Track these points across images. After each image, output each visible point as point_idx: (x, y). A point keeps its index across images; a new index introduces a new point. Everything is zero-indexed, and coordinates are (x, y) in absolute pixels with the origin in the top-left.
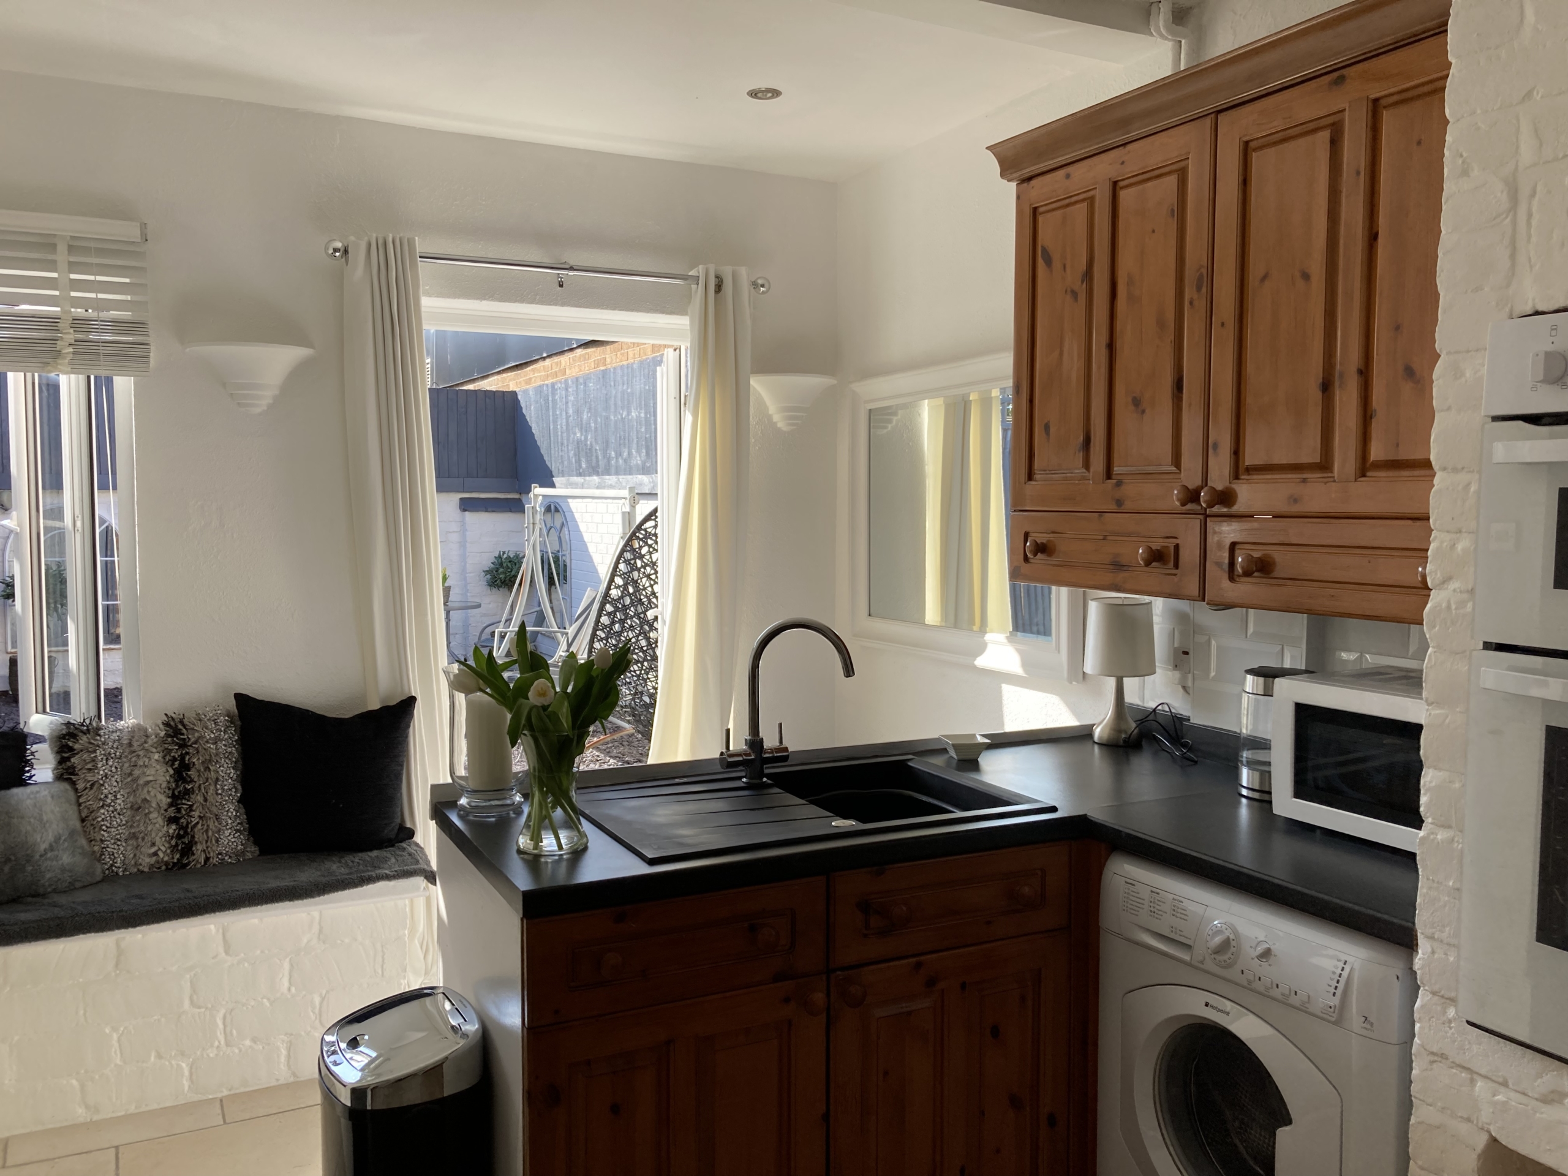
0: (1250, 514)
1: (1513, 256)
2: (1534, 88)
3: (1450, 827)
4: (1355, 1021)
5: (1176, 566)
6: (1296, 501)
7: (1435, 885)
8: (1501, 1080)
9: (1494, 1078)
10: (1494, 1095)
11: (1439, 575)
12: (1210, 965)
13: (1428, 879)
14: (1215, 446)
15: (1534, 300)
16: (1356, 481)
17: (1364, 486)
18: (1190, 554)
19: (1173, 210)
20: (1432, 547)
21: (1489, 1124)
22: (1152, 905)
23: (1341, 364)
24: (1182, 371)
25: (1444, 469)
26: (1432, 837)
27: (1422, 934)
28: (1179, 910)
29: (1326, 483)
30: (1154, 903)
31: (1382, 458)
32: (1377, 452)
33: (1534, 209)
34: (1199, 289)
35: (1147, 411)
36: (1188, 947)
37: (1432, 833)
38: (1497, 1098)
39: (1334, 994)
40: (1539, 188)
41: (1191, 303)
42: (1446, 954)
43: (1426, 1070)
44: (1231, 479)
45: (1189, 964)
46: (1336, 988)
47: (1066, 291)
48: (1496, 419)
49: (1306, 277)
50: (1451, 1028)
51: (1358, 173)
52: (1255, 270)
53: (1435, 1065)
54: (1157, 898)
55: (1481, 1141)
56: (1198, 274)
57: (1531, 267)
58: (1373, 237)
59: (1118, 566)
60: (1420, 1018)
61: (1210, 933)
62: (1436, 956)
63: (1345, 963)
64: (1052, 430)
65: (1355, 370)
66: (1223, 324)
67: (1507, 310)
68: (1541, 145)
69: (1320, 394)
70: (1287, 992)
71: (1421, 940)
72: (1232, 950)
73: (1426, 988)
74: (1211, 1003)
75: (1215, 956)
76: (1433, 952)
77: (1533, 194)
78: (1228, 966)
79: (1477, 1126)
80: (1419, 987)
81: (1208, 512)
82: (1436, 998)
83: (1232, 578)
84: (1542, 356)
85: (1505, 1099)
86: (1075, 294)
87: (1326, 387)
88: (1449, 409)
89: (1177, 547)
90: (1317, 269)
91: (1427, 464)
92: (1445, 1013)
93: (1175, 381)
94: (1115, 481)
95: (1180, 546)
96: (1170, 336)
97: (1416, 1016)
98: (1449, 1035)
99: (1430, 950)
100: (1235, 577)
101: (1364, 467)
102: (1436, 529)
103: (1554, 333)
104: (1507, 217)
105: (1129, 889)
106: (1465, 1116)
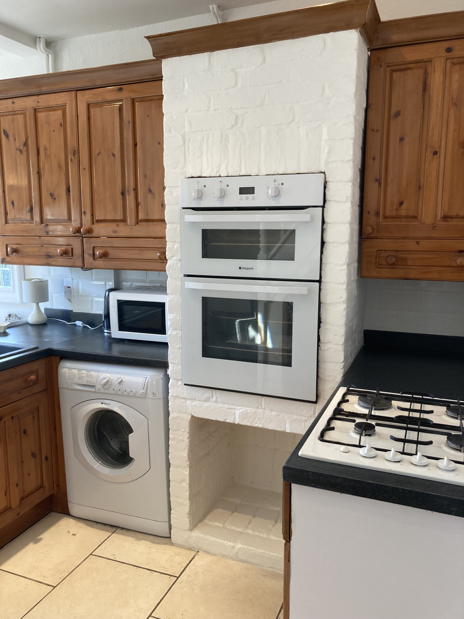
0: (99, 236)
1: (185, 159)
2: (188, 109)
3: (177, 330)
4: (150, 395)
5: (72, 256)
6: (115, 232)
7: (174, 347)
8: (194, 398)
9: (192, 399)
10: (192, 404)
11: (170, 255)
12: (102, 390)
13: (171, 346)
14: (85, 213)
15: (191, 173)
16: (135, 225)
17: (138, 227)
18: (77, 251)
19: (61, 124)
20: (167, 247)
21: (191, 412)
22: (79, 375)
23: (128, 186)
24: (70, 185)
25: (169, 223)
26: (172, 334)
27: (170, 362)
28: (89, 375)
29: (125, 226)
30: (80, 374)
31: (143, 218)
32: (141, 216)
33: (190, 146)
34: (74, 155)
35: (56, 198)
36: (93, 386)
37: (172, 333)
38: (193, 404)
39: (144, 388)
40: (191, 140)
41: (71, 160)
42: (177, 367)
43: (173, 402)
44: (92, 224)
45: (95, 392)
46: (144, 386)
47: (17, 149)
48: (183, 208)
49: (114, 155)
50: (179, 388)
51: (129, 122)
52: (95, 151)
53: (175, 400)
54: (81, 373)
55: (189, 417)
56: (73, 150)
57: (190, 163)
58: (136, 145)
59: (49, 256)
60: (171, 388)
61: (102, 379)
62: (175, 368)
63: (146, 378)
64: (15, 204)
65: (133, 189)
66: (84, 169)
67: (184, 175)
68: (191, 127)
69: (121, 196)
70: (129, 392)
71: (170, 365)
72: (109, 383)
73: (172, 378)
74: (103, 402)
75: (104, 387)
76: (174, 367)
77: (189, 141)
78: (108, 389)
79: (188, 413)
80: (170, 378)
81: (83, 236)
82: (175, 380)
83: (94, 259)
84: (196, 190)
85: (195, 404)
86: (21, 151)
87: (123, 194)
88: (170, 204)
89: (72, 249)
90: (117, 152)
91: (163, 221)
92: (177, 384)
93: (67, 188)
94: (45, 225)
95: (73, 248)
96: (64, 171)
97: (169, 387)
98: (179, 390)
99: (173, 367)
100: (95, 259)
101: (138, 222)
102: (168, 241)
103: (198, 183)
104: (182, 147)
105: (69, 372)
106: (185, 412)
